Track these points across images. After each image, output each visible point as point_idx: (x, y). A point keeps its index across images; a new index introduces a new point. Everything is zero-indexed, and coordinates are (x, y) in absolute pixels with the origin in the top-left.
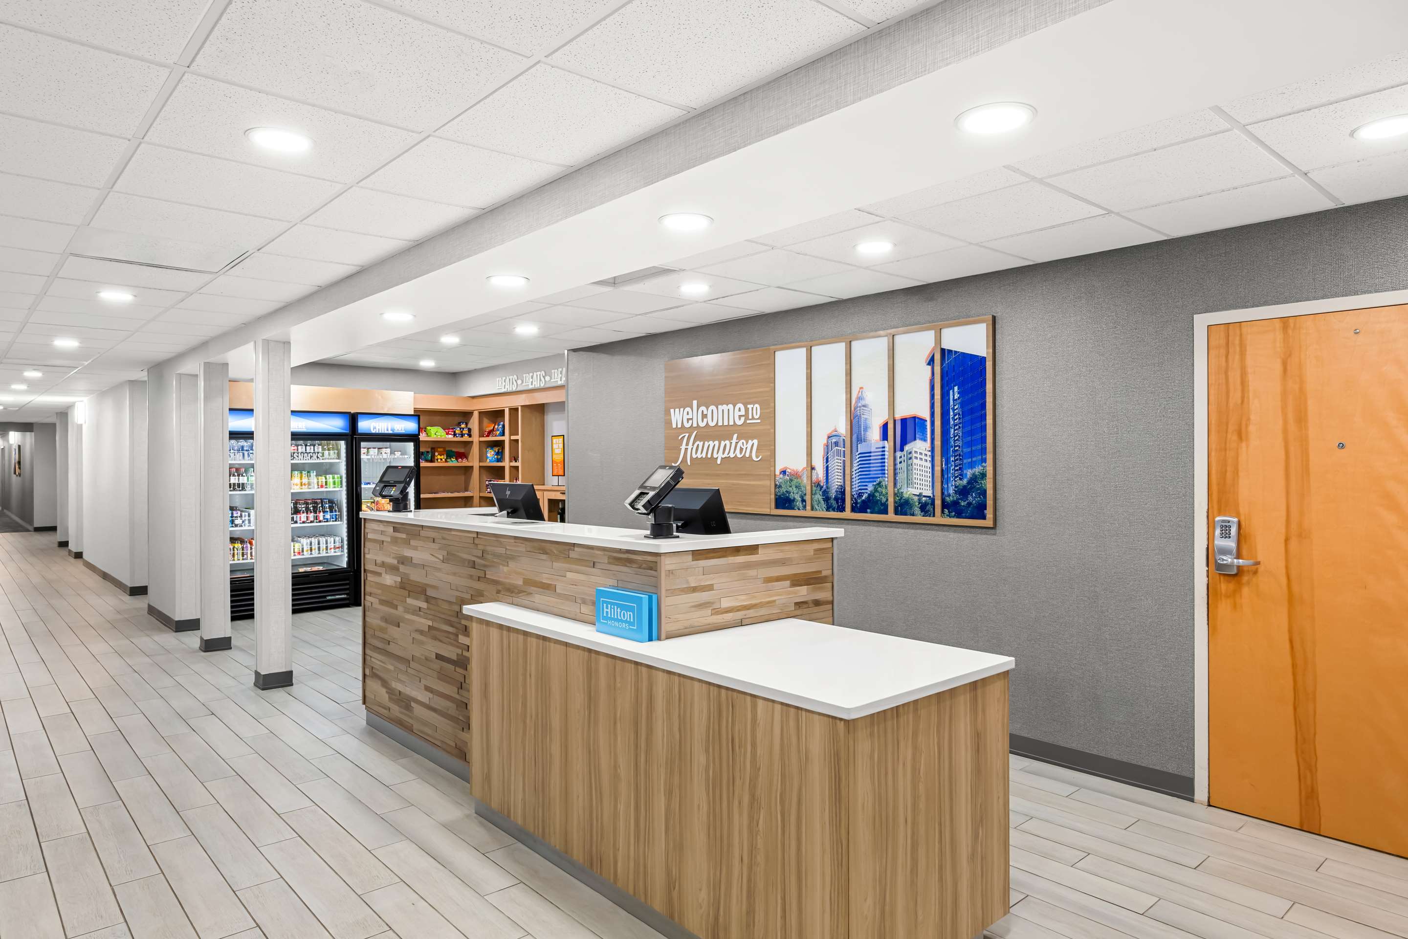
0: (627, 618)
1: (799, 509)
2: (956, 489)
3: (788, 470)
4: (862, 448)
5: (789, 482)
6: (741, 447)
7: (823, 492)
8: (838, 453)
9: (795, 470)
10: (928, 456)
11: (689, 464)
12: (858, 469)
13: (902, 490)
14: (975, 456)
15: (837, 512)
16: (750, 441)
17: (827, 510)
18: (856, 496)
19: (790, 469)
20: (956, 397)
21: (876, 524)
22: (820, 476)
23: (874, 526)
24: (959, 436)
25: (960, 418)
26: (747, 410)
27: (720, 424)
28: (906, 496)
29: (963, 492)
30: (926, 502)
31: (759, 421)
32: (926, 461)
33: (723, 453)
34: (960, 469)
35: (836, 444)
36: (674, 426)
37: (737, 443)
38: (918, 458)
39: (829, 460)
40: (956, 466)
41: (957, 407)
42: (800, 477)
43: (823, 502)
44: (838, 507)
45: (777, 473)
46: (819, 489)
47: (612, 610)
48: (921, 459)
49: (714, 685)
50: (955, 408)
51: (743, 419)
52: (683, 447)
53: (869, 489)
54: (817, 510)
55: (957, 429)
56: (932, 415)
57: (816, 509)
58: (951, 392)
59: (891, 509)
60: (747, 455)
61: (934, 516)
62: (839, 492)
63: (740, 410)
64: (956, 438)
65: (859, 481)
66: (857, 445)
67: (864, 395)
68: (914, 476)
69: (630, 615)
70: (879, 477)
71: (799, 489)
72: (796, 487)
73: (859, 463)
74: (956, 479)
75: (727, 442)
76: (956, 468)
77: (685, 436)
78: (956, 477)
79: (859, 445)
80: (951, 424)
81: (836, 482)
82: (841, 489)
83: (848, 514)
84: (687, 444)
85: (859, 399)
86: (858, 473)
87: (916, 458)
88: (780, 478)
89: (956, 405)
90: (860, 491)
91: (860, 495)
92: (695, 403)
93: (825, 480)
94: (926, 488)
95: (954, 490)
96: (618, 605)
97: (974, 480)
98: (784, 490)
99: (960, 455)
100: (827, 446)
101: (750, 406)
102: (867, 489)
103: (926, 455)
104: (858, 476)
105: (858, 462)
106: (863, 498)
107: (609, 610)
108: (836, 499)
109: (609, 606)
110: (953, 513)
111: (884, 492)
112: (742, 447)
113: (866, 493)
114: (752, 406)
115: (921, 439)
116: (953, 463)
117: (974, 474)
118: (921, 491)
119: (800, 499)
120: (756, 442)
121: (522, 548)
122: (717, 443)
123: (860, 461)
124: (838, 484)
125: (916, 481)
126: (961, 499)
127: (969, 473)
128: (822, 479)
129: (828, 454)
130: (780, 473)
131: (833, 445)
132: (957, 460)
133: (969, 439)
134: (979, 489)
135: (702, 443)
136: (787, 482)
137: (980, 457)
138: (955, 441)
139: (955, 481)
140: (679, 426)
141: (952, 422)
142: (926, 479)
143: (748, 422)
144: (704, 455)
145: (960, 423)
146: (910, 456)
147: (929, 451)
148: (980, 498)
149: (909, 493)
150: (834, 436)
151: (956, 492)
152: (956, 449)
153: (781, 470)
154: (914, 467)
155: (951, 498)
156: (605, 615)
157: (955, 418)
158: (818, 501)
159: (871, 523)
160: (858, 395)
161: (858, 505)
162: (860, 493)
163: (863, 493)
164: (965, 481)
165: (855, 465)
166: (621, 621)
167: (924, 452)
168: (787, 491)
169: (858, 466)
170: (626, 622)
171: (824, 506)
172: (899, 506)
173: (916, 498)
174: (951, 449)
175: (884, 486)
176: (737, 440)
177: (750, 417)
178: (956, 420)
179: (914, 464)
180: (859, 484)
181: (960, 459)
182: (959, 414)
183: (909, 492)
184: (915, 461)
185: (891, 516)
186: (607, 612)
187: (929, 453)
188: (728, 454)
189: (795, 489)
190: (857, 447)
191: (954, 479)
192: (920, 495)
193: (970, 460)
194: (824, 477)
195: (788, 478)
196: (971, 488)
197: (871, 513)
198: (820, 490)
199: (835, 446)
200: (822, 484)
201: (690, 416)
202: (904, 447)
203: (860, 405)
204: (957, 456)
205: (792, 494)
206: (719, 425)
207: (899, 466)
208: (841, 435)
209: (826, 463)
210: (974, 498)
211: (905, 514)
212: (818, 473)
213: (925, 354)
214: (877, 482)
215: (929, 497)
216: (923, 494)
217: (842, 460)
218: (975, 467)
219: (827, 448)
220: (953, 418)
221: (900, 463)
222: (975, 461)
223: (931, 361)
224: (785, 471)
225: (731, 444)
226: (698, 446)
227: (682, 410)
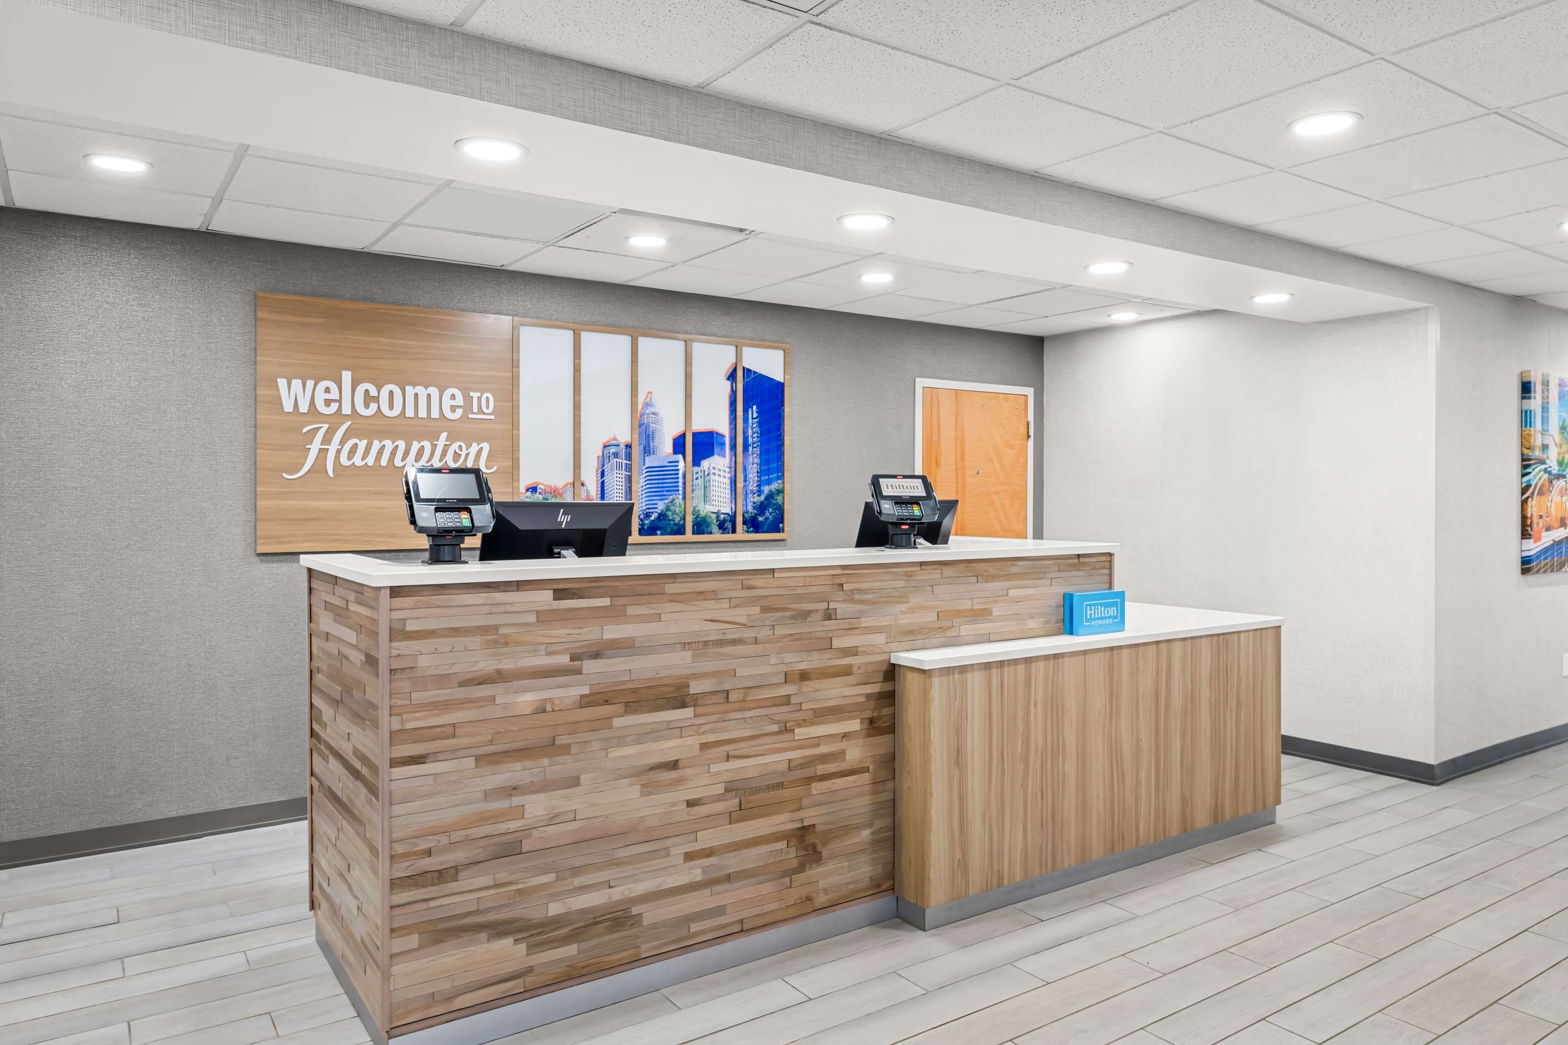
2: (756, 505)
3: (540, 486)
4: (650, 461)
6: (455, 451)
8: (619, 466)
9: (553, 486)
10: (728, 472)
11: (332, 476)
12: (645, 485)
13: (698, 508)
14: (771, 474)
16: (475, 445)
18: (644, 516)
19: (543, 485)
20: (754, 416)
22: (591, 494)
24: (758, 454)
25: (758, 437)
26: (467, 399)
27: (410, 413)
28: (703, 514)
29: (762, 508)
30: (724, 519)
31: (492, 417)
32: (727, 477)
33: (417, 460)
34: (758, 485)
35: (616, 455)
36: (288, 407)
37: (447, 446)
38: (717, 475)
39: (605, 474)
41: (756, 425)
42: (561, 495)
48: (719, 475)
50: (754, 426)
51: (459, 412)
52: (315, 447)
53: (660, 508)
55: (756, 447)
56: (733, 431)
58: (750, 410)
59: (689, 528)
60: (469, 464)
61: (734, 531)
63: (453, 397)
64: (755, 456)
65: (647, 499)
66: (644, 457)
67: (653, 400)
68: (712, 493)
70: (672, 494)
73: (647, 478)
75: (427, 445)
76: (754, 485)
77: (321, 427)
78: (754, 494)
79: (646, 458)
83: (634, 537)
84: (327, 440)
85: (647, 405)
86: (645, 489)
87: (714, 474)
88: (525, 497)
89: (754, 424)
90: (648, 511)
91: (648, 515)
92: (347, 376)
93: (599, 498)
94: (725, 505)
95: (753, 506)
97: (770, 496)
99: (758, 472)
100: (603, 457)
101: (475, 395)
102: (656, 508)
103: (724, 471)
104: (646, 493)
105: (645, 477)
106: (652, 518)
110: (752, 529)
111: (677, 511)
112: (458, 452)
113: (656, 512)
114: (479, 394)
115: (719, 455)
117: (770, 491)
118: (719, 508)
120: (486, 446)
122: (402, 444)
123: (647, 476)
124: (620, 500)
125: (714, 498)
126: (760, 514)
127: (766, 489)
128: (594, 497)
129: (603, 466)
130: (527, 490)
131: (612, 457)
132: (756, 476)
133: (768, 457)
134: (774, 504)
135: (365, 442)
137: (776, 475)
139: (754, 498)
140: (304, 408)
142: (720, 495)
143: (470, 416)
144: (369, 462)
145: (758, 442)
146: (708, 472)
147: (729, 467)
148: (779, 511)
149: (706, 511)
150: (612, 445)
151: (754, 508)
152: (755, 466)
153: (529, 486)
154: (712, 483)
155: (750, 515)
157: (754, 436)
159: (660, 545)
160: (646, 399)
162: (648, 513)
163: (652, 513)
164: (762, 498)
165: (641, 481)
167: (722, 468)
169: (645, 481)
172: (697, 524)
173: (714, 516)
175: (678, 504)
176: (446, 441)
177: (475, 410)
179: (711, 480)
180: (647, 503)
181: (759, 476)
182: (757, 433)
183: (707, 509)
184: (713, 477)
185: (689, 536)
187: (730, 470)
190: (644, 459)
192: (718, 513)
193: (767, 477)
194: (598, 495)
195: (539, 497)
196: (768, 504)
197: (662, 534)
199: (615, 458)
201: (334, 395)
202: (702, 462)
203: (647, 411)
206: (407, 416)
207: (695, 482)
208: (621, 446)
209: (602, 478)
210: (771, 514)
211: (702, 533)
212: (589, 490)
213: (726, 368)
214: (670, 500)
215: (728, 514)
216: (722, 512)
217: (623, 475)
218: (771, 484)
219: (603, 461)
220: (752, 436)
221: (697, 479)
222: (771, 479)
223: (732, 376)
224: (536, 487)
225: (434, 447)
226: (355, 447)
227: (310, 383)
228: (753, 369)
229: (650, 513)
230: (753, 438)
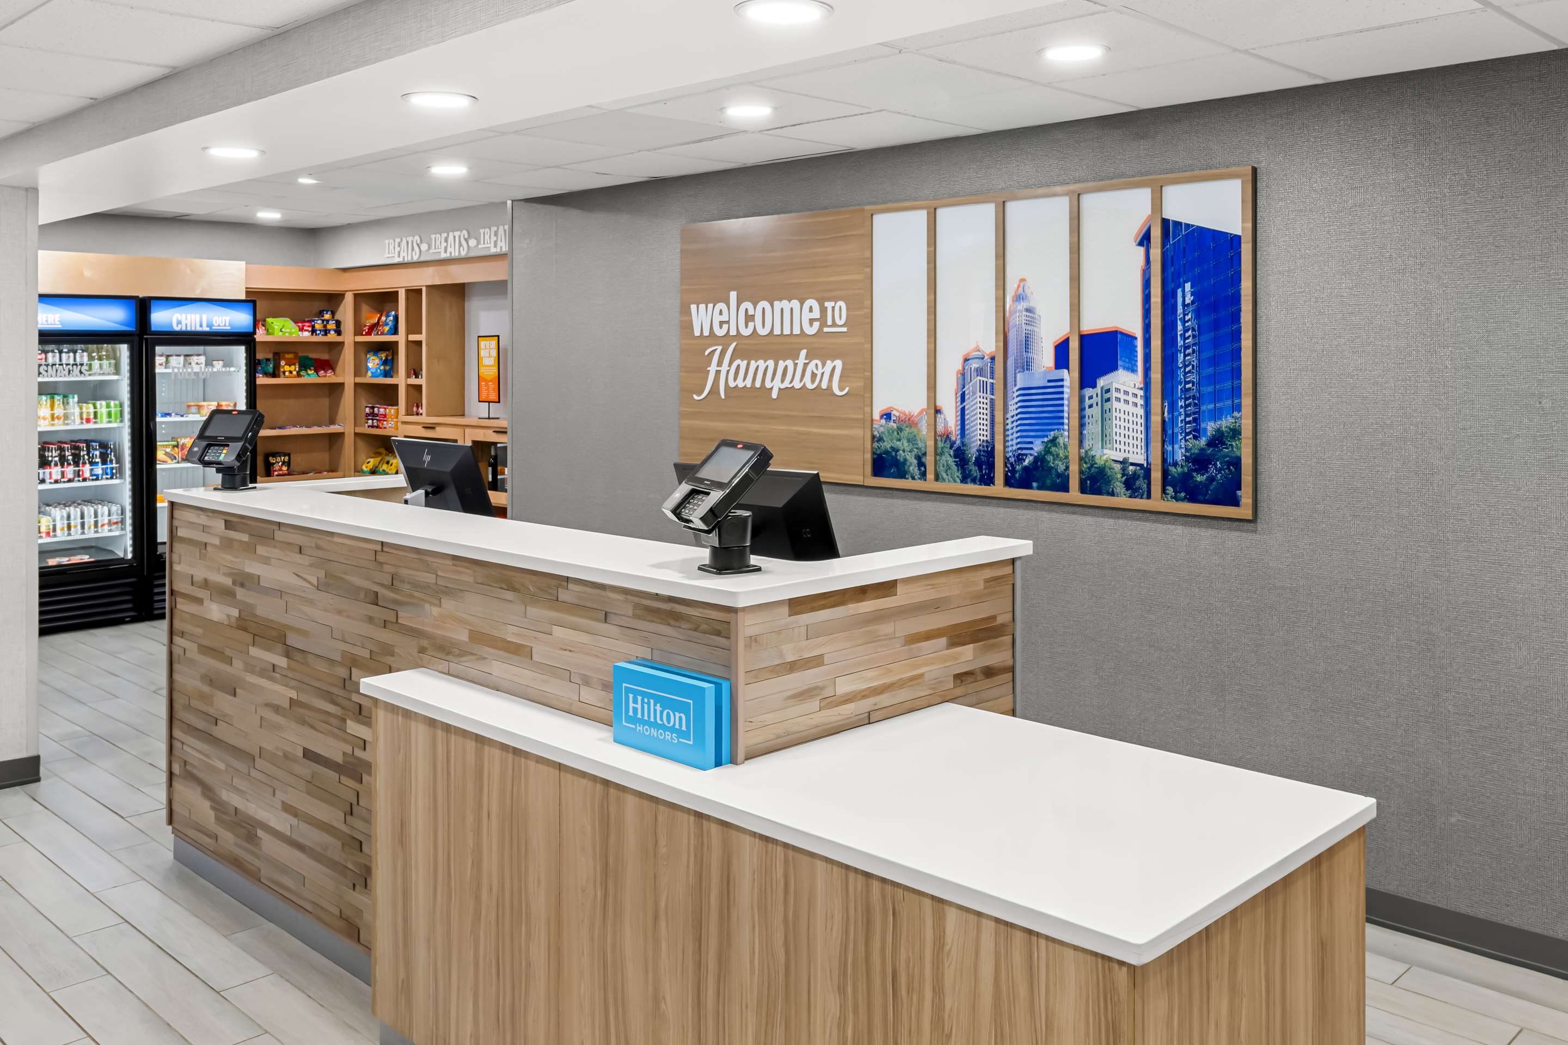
0: (674, 724)
1: (913, 478)
2: (1187, 454)
3: (894, 412)
4: (1023, 380)
5: (895, 433)
6: (813, 372)
7: (955, 451)
8: (982, 387)
9: (907, 413)
10: (1139, 397)
11: (724, 398)
12: (1017, 415)
13: (1093, 453)
14: (1220, 400)
15: (980, 484)
16: (829, 362)
17: (962, 482)
18: (1012, 460)
19: (897, 410)
20: (1188, 301)
21: (1047, 507)
22: (949, 425)
23: (1044, 510)
24: (1193, 366)
25: (1194, 336)
26: (823, 310)
27: (777, 331)
28: (1100, 462)
29: (1200, 461)
30: (1135, 473)
31: (845, 329)
32: (1136, 405)
33: (783, 381)
34: (1195, 420)
35: (979, 371)
36: (697, 333)
37: (806, 365)
38: (1122, 401)
39: (966, 398)
40: (1187, 415)
41: (1189, 316)
42: (916, 425)
43: (954, 468)
44: (982, 476)
45: (876, 416)
46: (949, 446)
47: (646, 706)
48: (1127, 402)
49: (856, 870)
50: (1187, 318)
51: (816, 325)
52: (713, 368)
53: (1036, 449)
54: (944, 480)
55: (1189, 355)
56: (1147, 328)
57: (942, 478)
58: (1179, 291)
59: (1074, 483)
60: (824, 386)
61: (1149, 497)
62: (984, 451)
63: (811, 310)
64: (1187, 369)
65: (1019, 434)
66: (1015, 374)
67: (1028, 291)
68: (1115, 430)
69: (680, 718)
70: (1054, 430)
71: (913, 444)
72: (909, 441)
73: (1018, 404)
74: (1187, 438)
75: (789, 363)
76: (1188, 419)
77: (716, 349)
78: (1187, 434)
79: (1018, 375)
80: (1179, 345)
81: (978, 435)
82: (987, 447)
83: (999, 488)
84: (720, 363)
85: (1019, 297)
86: (1017, 421)
87: (1118, 399)
88: (881, 426)
89: (1187, 314)
90: (1019, 452)
91: (1020, 458)
92: (733, 295)
93: (959, 432)
94: (1134, 450)
95: (1185, 456)
96: (658, 699)
97: (1218, 440)
98: (887, 445)
99: (1194, 397)
100: (963, 375)
101: (829, 305)
102: (1032, 449)
103: (1135, 395)
104: (1017, 426)
105: (1016, 403)
106: (1026, 463)
107: (639, 706)
108: (978, 463)
109: (639, 698)
110: (1183, 494)
111: (1061, 455)
112: (815, 371)
113: (1031, 455)
114: (832, 304)
115: (1127, 369)
116: (1182, 410)
117: (1218, 430)
118: (1126, 455)
119: (915, 462)
120: (839, 364)
121: (467, 576)
122: (771, 363)
123: (1019, 401)
124: (982, 438)
125: (1118, 438)
126: (1197, 471)
127: (1210, 427)
128: (953, 428)
129: (964, 387)
130: (881, 417)
131: (974, 374)
132: (1189, 405)
133: (1210, 370)
135: (745, 362)
136: (893, 432)
137: (1229, 402)
138: (1186, 373)
139: (1186, 441)
140: (706, 333)
141: (1180, 342)
142: (1135, 435)
143: (826, 330)
144: (748, 383)
145: (1194, 345)
146: (1106, 396)
147: (1141, 389)
148: (1230, 470)
149: (1105, 457)
150: (974, 358)
151: (1187, 459)
152: (1187, 386)
153: (883, 413)
154: (1114, 414)
155: (1179, 469)
156: (631, 713)
157: (1187, 335)
158: (947, 465)
159: (1039, 505)
160: (1017, 289)
161: (1017, 475)
162: (1020, 454)
163: (1026, 455)
164: (1203, 442)
165: (1011, 408)
166: (662, 727)
167: (1131, 391)
168: (892, 447)
169: (1017, 409)
170: (672, 730)
171: (958, 474)
172: (1088, 478)
173: (1118, 467)
174: (1180, 387)
175: (1062, 445)
176: (806, 359)
177: (830, 323)
178: (1188, 338)
179: (1114, 410)
180: (1019, 440)
181: (1195, 404)
182: (1193, 330)
183: (1108, 455)
184: (1116, 405)
186: (635, 710)
187: (1141, 393)
188: (791, 382)
189: (906, 444)
190: (1015, 377)
191: (1185, 437)
192: (1124, 462)
193: (1211, 406)
194: (957, 426)
195: (895, 426)
196: (1214, 453)
197: (1039, 488)
198: (951, 448)
199: (977, 376)
200: (953, 438)
201: (725, 318)
202: (1098, 381)
203: (1020, 307)
204: (1189, 398)
205: (901, 452)
206: (775, 333)
207: (1088, 412)
208: (986, 357)
209: (962, 403)
210: (1219, 470)
211: (1098, 492)
212: (947, 419)
213: (1135, 227)
214: (1050, 438)
215: (1141, 465)
216: (1131, 461)
217: (988, 399)
218: (1221, 419)
219: (963, 377)
220: (1183, 336)
221: (1091, 406)
222: (1220, 409)
223: (1145, 240)
224: (890, 414)
225: (796, 365)
226: (738, 367)
227: (711, 306)
228: (1184, 220)
229: (1023, 455)
230: (1185, 339)
